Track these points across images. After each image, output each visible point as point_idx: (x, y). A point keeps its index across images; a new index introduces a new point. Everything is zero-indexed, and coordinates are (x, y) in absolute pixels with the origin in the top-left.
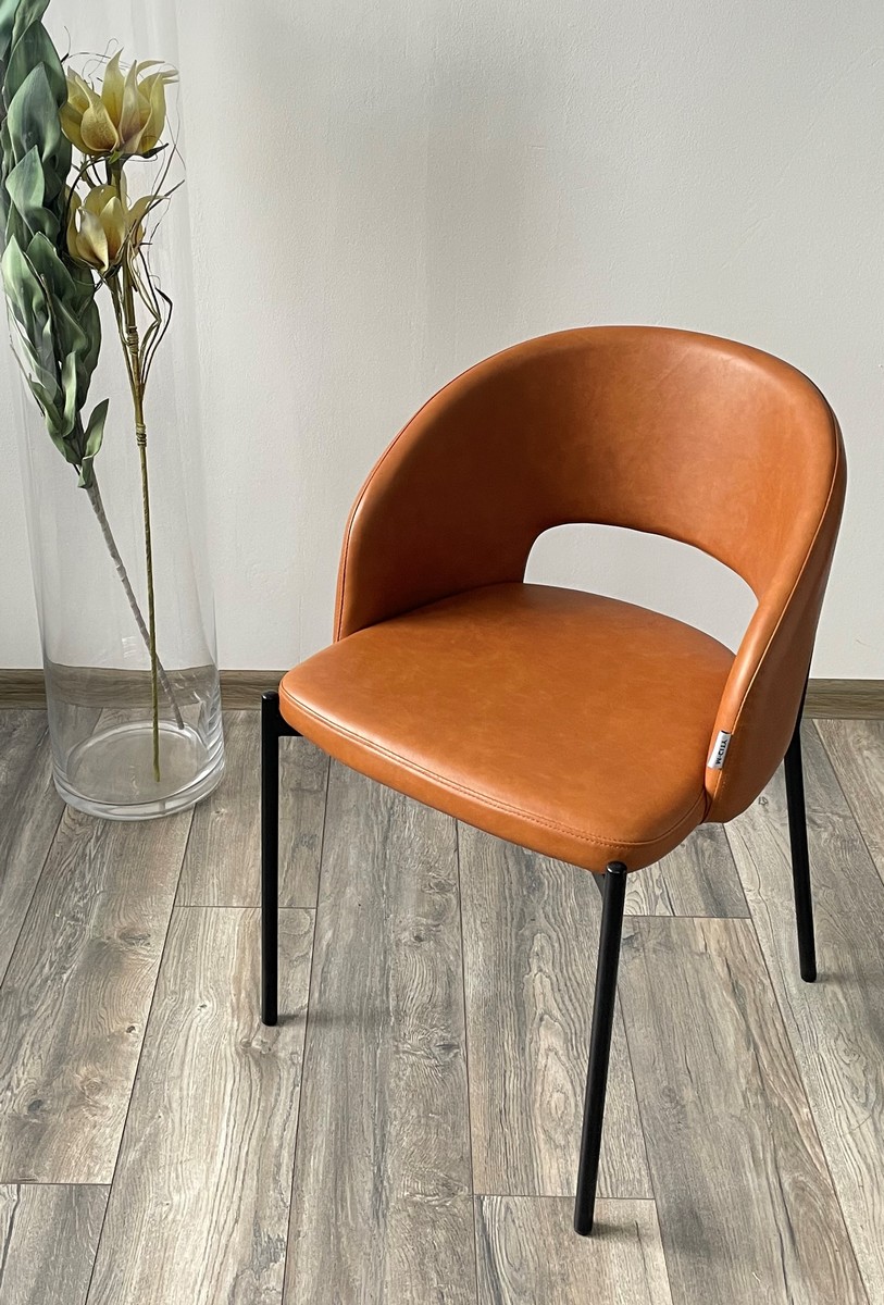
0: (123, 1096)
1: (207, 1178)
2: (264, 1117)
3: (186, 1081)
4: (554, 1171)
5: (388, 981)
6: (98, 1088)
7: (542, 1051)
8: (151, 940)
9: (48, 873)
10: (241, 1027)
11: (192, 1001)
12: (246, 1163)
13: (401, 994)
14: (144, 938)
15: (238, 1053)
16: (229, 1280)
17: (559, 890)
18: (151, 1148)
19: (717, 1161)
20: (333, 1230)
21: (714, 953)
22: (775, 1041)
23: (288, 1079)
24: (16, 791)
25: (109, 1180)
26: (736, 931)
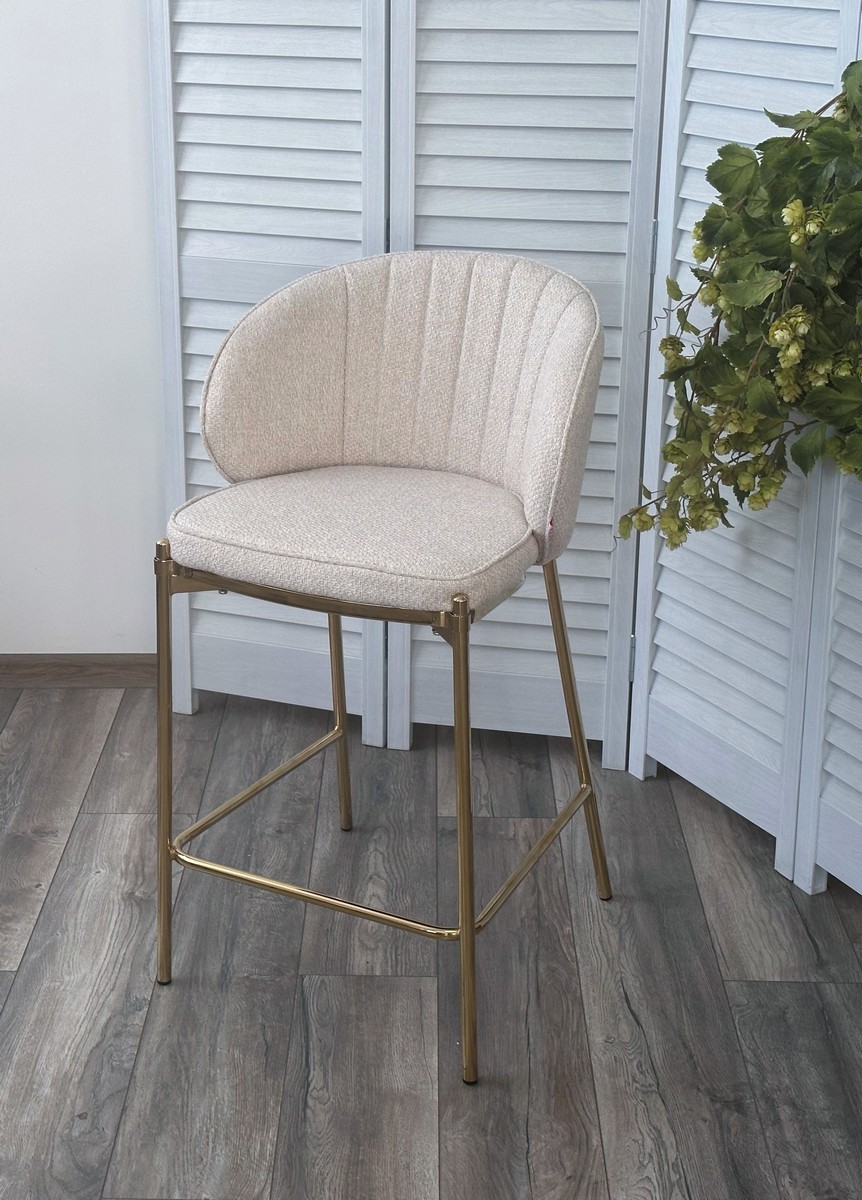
0: (30, 923)
1: (92, 966)
2: (140, 934)
3: (79, 917)
4: (363, 962)
5: (250, 856)
6: (10, 919)
7: (368, 897)
8: (59, 834)
10: (128, 883)
11: (89, 870)
12: (124, 959)
13: (260, 864)
14: (53, 833)
15: (123, 899)
16: (103, 1020)
17: (401, 802)
18: (50, 952)
20: (187, 994)
21: (521, 839)
22: (555, 890)
25: (15, 969)
26: (542, 826)
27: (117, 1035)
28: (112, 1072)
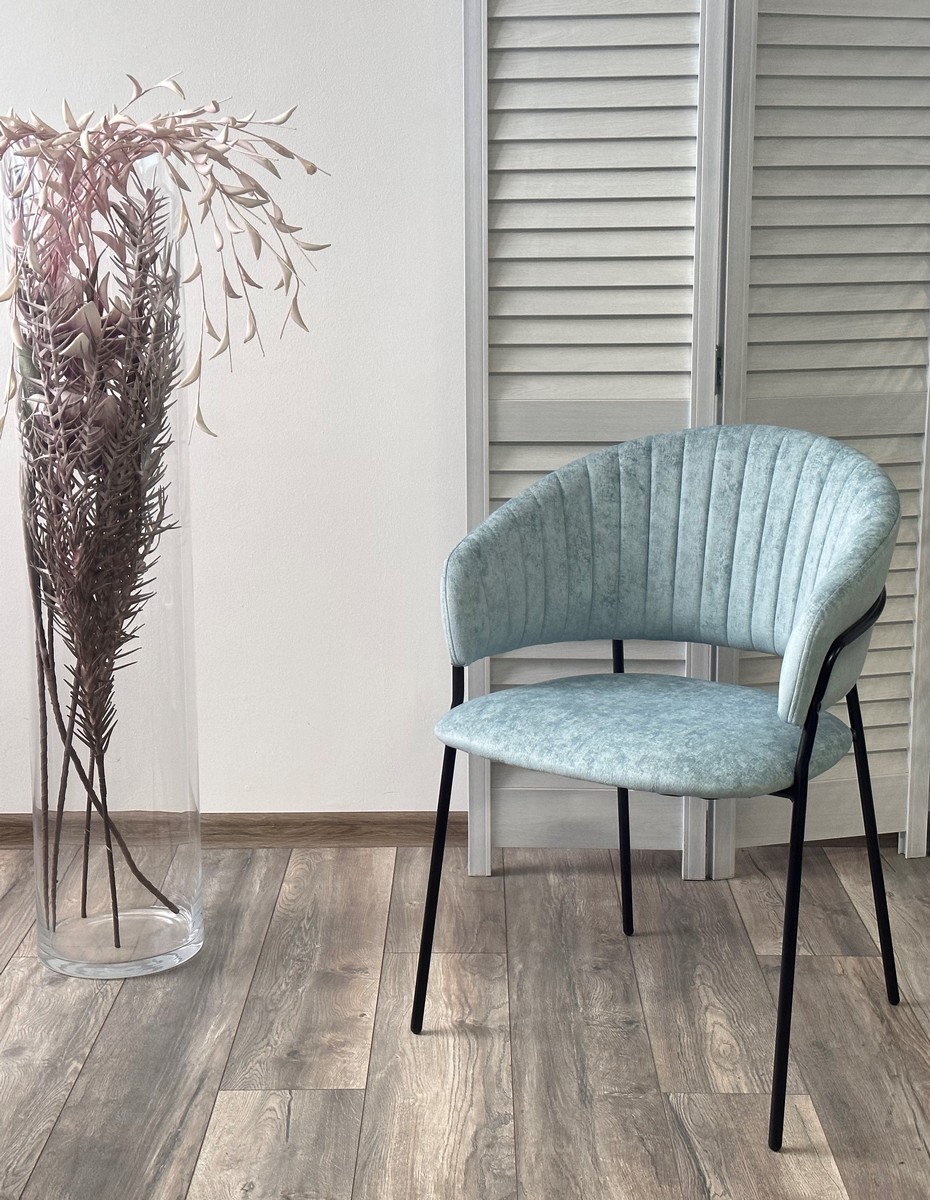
0: (365, 1048)
1: (443, 1085)
2: (483, 1056)
4: (726, 1081)
5: (574, 989)
6: (343, 1045)
7: (709, 1023)
8: (370, 971)
9: (273, 936)
10: (455, 1014)
12: (473, 1078)
13: (586, 997)
15: (453, 1025)
16: (470, 1132)
17: (714, 942)
18: (395, 1073)
19: (859, 1076)
20: (550, 1110)
21: (851, 975)
22: (907, 1022)
23: (499, 1039)
24: (231, 895)
25: (363, 1087)
26: (869, 963)
27: (488, 1146)
28: (495, 1179)
